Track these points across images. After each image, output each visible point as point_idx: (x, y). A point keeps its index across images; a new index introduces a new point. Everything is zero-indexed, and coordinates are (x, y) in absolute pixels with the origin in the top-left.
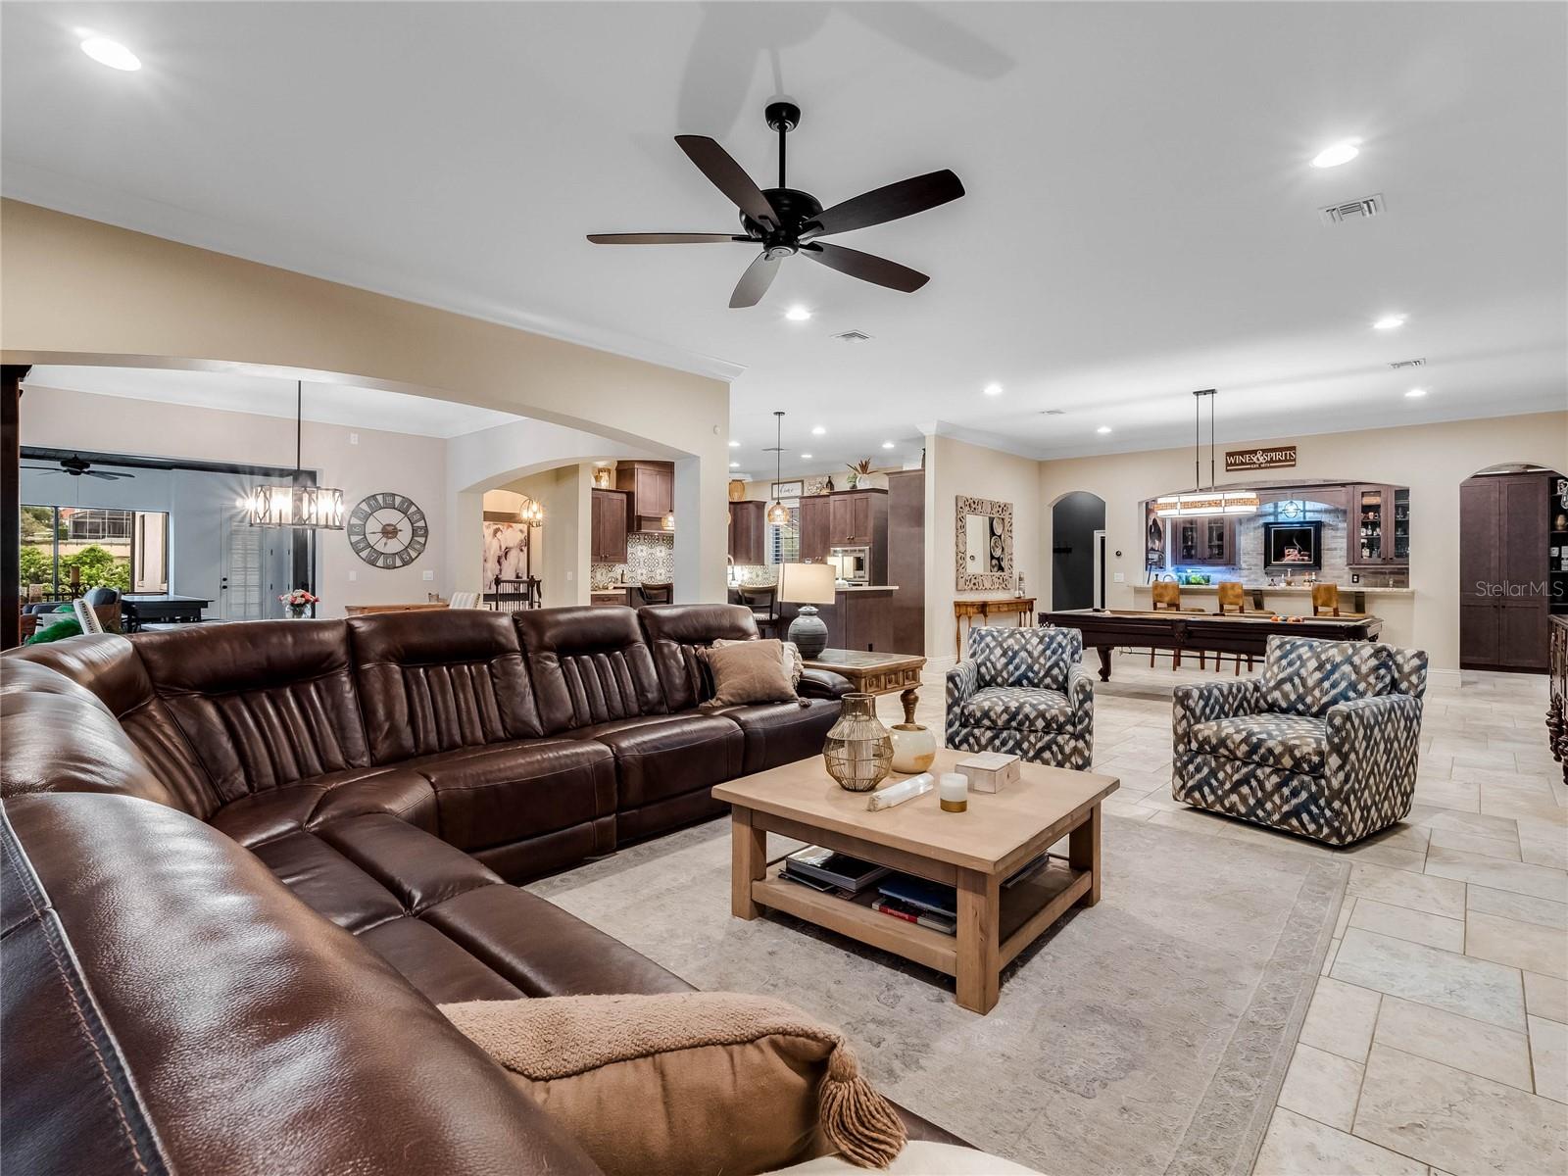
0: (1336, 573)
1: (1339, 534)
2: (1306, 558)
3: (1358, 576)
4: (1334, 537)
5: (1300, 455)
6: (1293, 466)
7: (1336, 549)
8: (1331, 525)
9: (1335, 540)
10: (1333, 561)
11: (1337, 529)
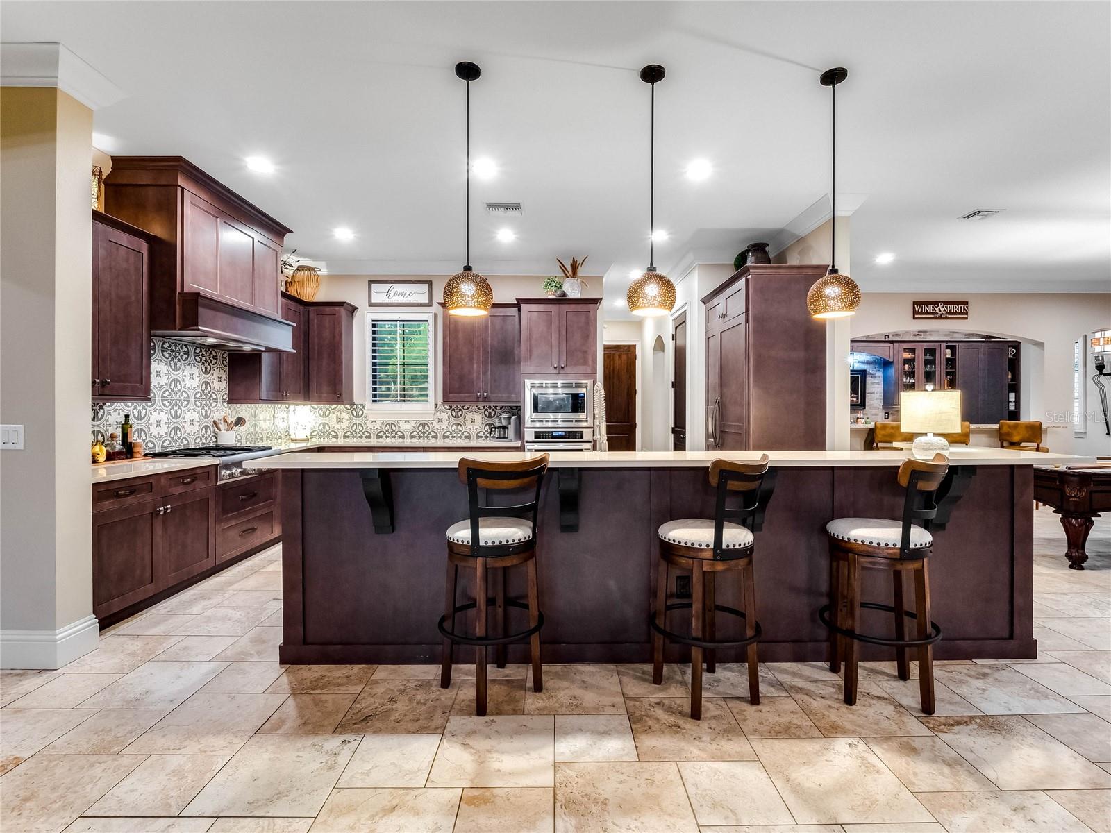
0: (874, 411)
1: (876, 381)
2: (855, 399)
3: (888, 413)
4: (873, 383)
5: (971, 310)
6: (966, 318)
7: (874, 392)
8: (871, 374)
9: (873, 386)
10: (872, 402)
11: (875, 377)
